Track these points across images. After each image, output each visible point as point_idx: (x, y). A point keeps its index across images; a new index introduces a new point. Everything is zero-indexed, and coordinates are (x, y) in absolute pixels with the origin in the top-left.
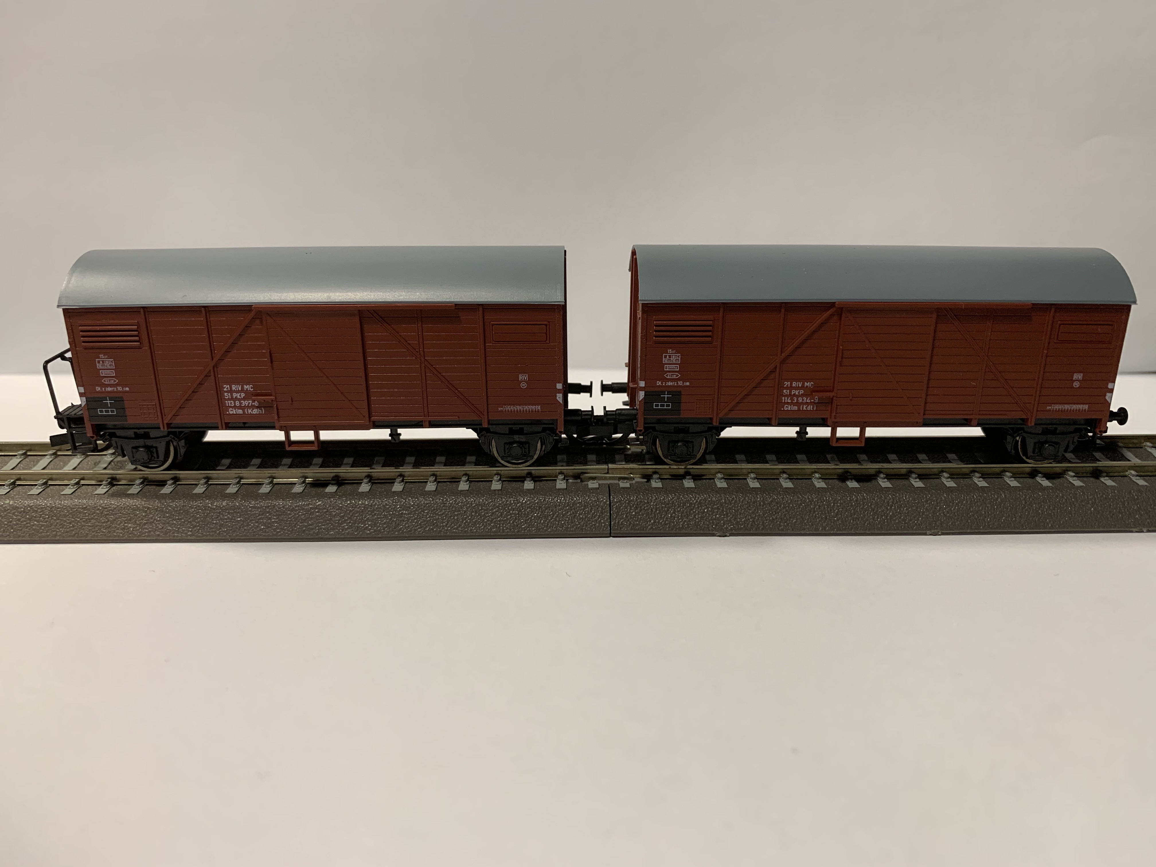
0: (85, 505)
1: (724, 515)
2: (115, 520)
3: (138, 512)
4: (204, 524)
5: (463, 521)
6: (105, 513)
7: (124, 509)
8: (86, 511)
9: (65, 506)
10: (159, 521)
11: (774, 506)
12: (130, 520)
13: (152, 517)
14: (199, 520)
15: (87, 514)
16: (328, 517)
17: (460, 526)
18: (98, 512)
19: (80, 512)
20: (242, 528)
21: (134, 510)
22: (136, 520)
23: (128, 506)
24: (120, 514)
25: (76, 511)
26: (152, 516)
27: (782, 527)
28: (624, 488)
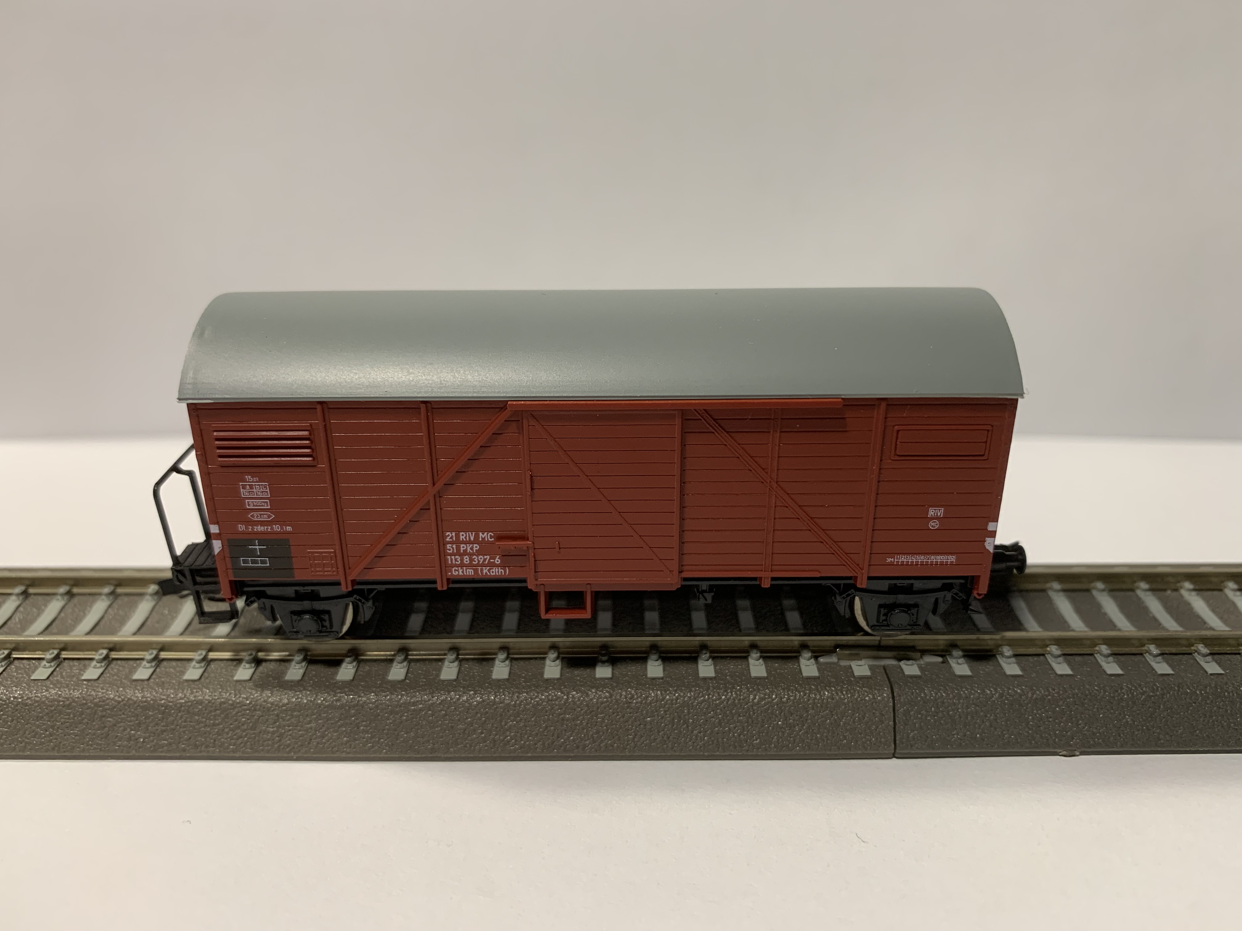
0: (68, 700)
1: (1072, 723)
2: (115, 725)
3: (151, 713)
4: (254, 734)
5: (659, 732)
6: (100, 714)
7: (129, 707)
8: (70, 711)
9: (37, 702)
10: (185, 727)
11: (1150, 707)
12: (139, 725)
13: (173, 721)
14: (245, 727)
15: (72, 716)
16: (449, 723)
17: (655, 739)
18: (88, 711)
19: (60, 713)
20: (313, 741)
21: (145, 708)
22: (148, 726)
23: (135, 702)
24: (123, 716)
25: (55, 710)
26: (172, 718)
27: (1162, 741)
28: (912, 677)
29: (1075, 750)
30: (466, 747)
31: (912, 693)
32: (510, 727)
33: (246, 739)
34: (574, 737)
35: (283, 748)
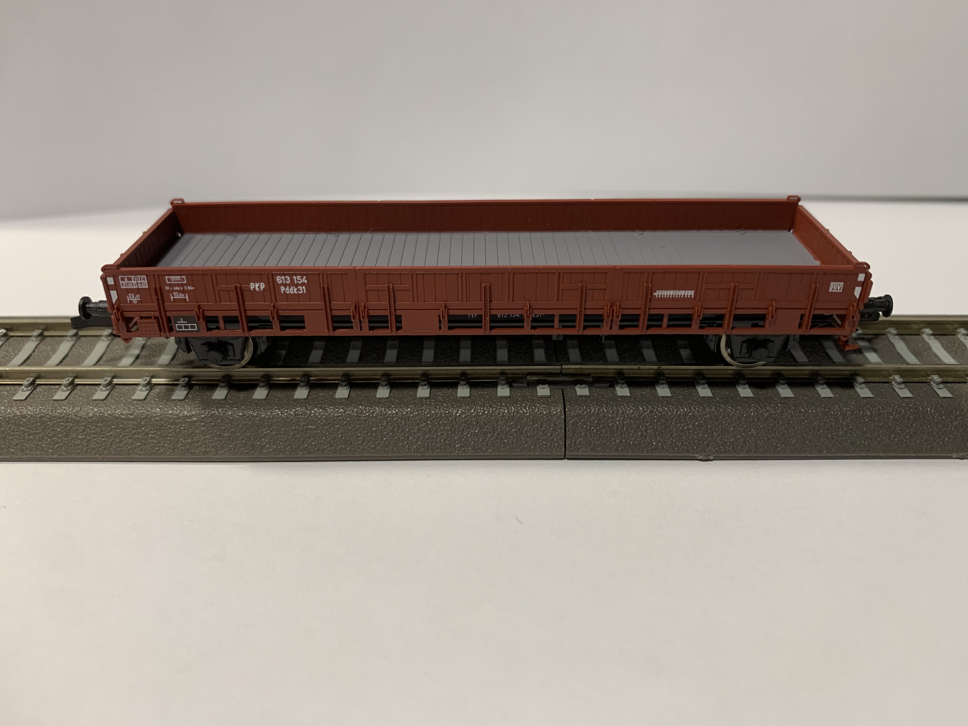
1: (708, 435)
4: (67, 440)
14: (60, 435)
16: (217, 432)
20: (113, 445)
27: (779, 449)
28: (581, 396)
29: (710, 455)
30: (231, 450)
31: (580, 410)
32: (265, 435)
33: (61, 444)
34: (316, 442)
35: (90, 452)
